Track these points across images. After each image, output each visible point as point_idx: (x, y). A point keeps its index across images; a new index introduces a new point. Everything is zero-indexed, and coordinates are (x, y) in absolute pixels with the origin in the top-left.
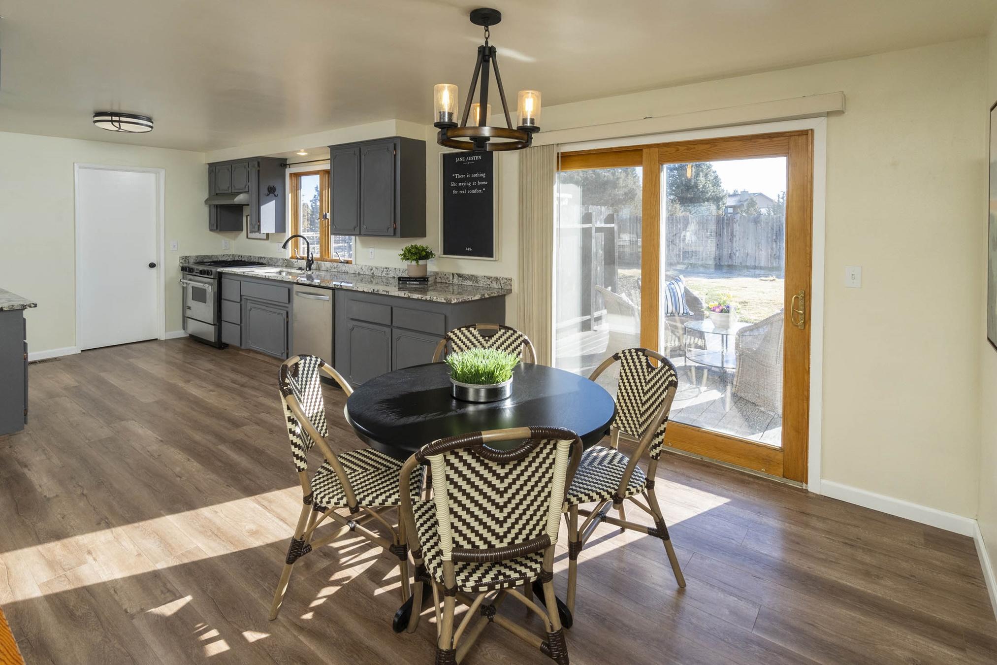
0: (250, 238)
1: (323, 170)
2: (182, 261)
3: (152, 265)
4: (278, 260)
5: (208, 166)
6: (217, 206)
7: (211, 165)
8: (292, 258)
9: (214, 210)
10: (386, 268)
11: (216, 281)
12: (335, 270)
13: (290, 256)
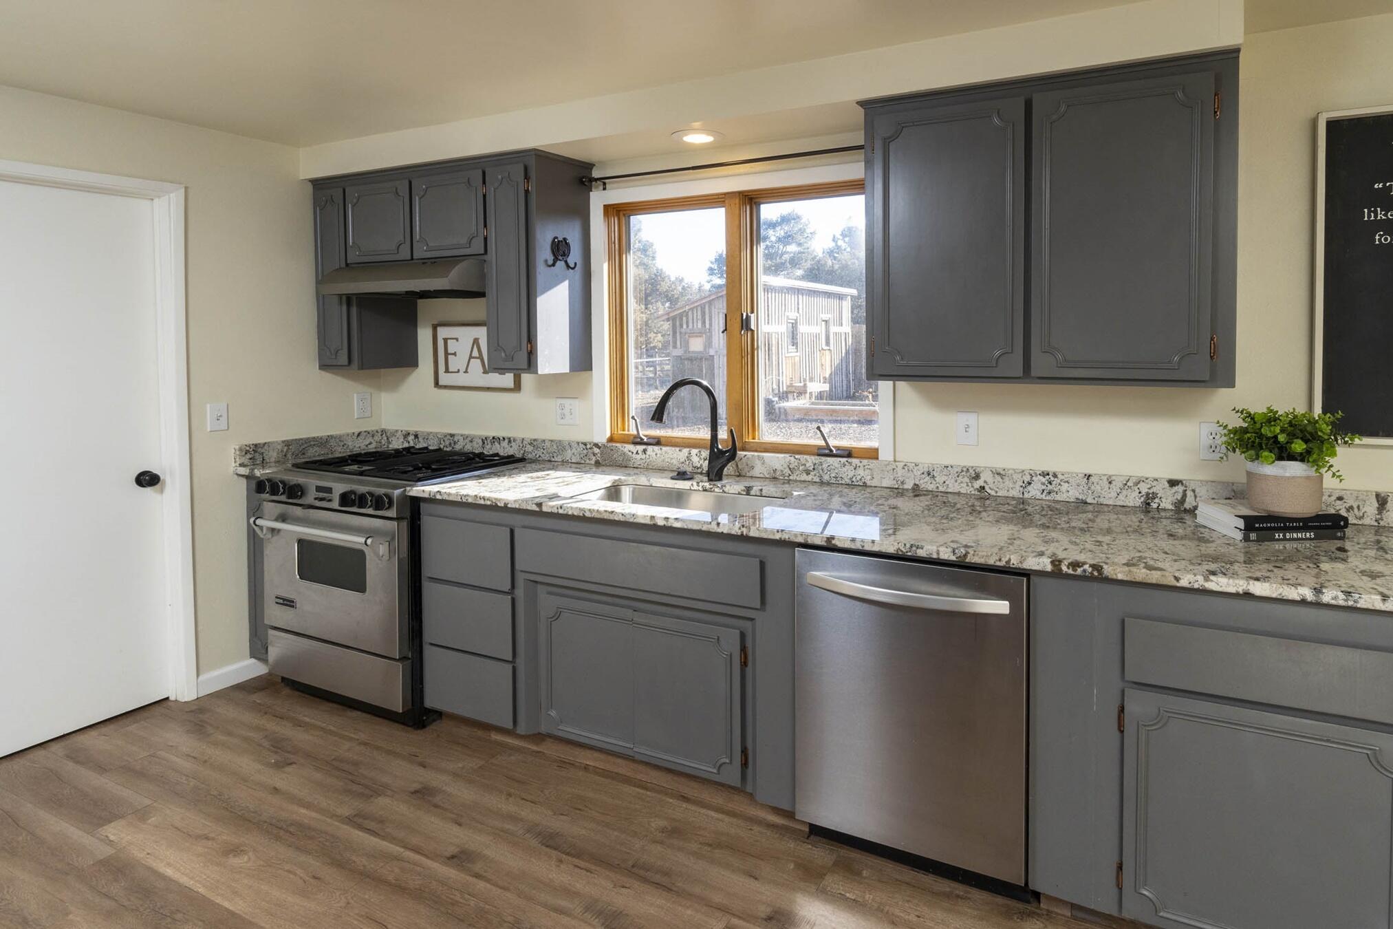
0: (446, 387)
1: (740, 193)
2: (245, 460)
3: (148, 480)
4: (561, 446)
5: (310, 187)
6: (349, 299)
7: (320, 185)
8: (611, 440)
9: (338, 312)
10: (1045, 474)
11: (405, 524)
12: (809, 478)
13: (608, 435)
